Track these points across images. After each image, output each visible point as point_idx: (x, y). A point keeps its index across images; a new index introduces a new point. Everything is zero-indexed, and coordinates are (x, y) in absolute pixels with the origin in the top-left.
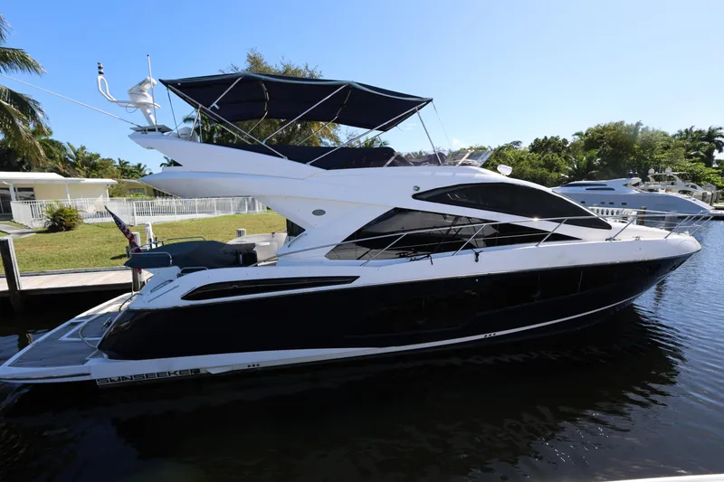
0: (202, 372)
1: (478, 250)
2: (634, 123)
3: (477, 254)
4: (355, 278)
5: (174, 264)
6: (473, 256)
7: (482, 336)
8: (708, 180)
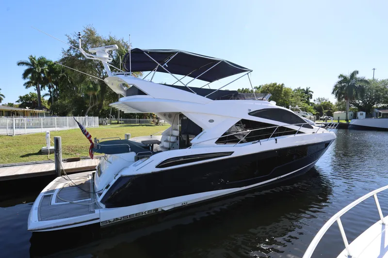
0: (159, 210)
1: (276, 138)
2: (281, 84)
3: (276, 140)
4: (232, 153)
5: (132, 151)
6: (274, 141)
7: (276, 179)
8: (310, 111)
